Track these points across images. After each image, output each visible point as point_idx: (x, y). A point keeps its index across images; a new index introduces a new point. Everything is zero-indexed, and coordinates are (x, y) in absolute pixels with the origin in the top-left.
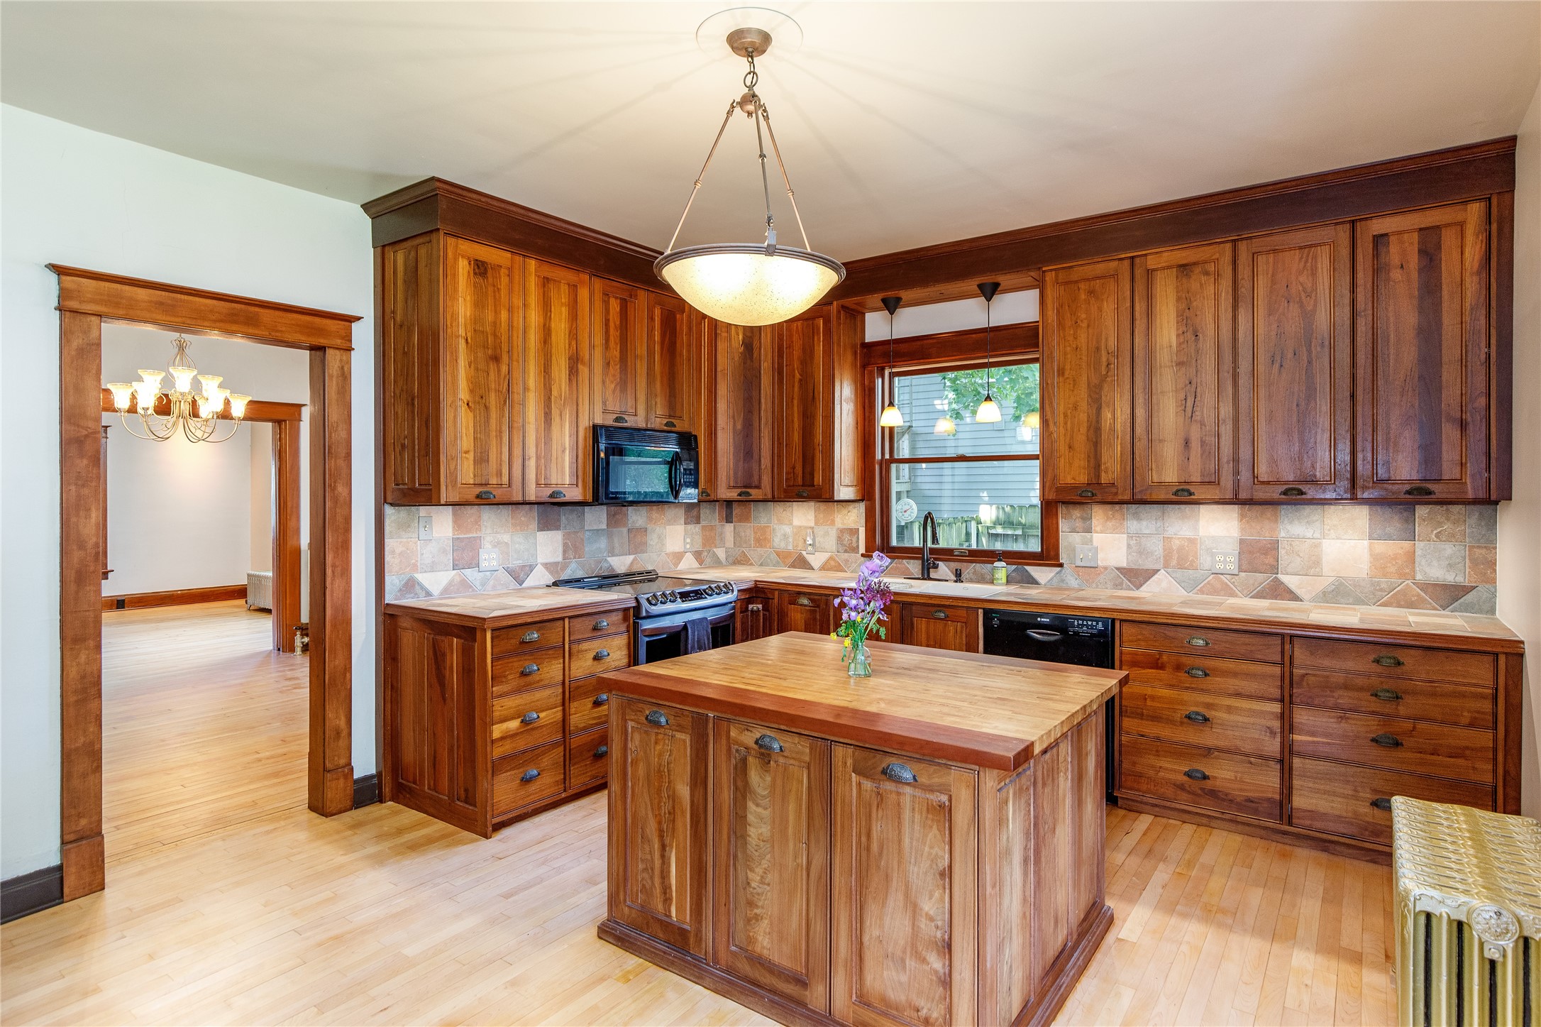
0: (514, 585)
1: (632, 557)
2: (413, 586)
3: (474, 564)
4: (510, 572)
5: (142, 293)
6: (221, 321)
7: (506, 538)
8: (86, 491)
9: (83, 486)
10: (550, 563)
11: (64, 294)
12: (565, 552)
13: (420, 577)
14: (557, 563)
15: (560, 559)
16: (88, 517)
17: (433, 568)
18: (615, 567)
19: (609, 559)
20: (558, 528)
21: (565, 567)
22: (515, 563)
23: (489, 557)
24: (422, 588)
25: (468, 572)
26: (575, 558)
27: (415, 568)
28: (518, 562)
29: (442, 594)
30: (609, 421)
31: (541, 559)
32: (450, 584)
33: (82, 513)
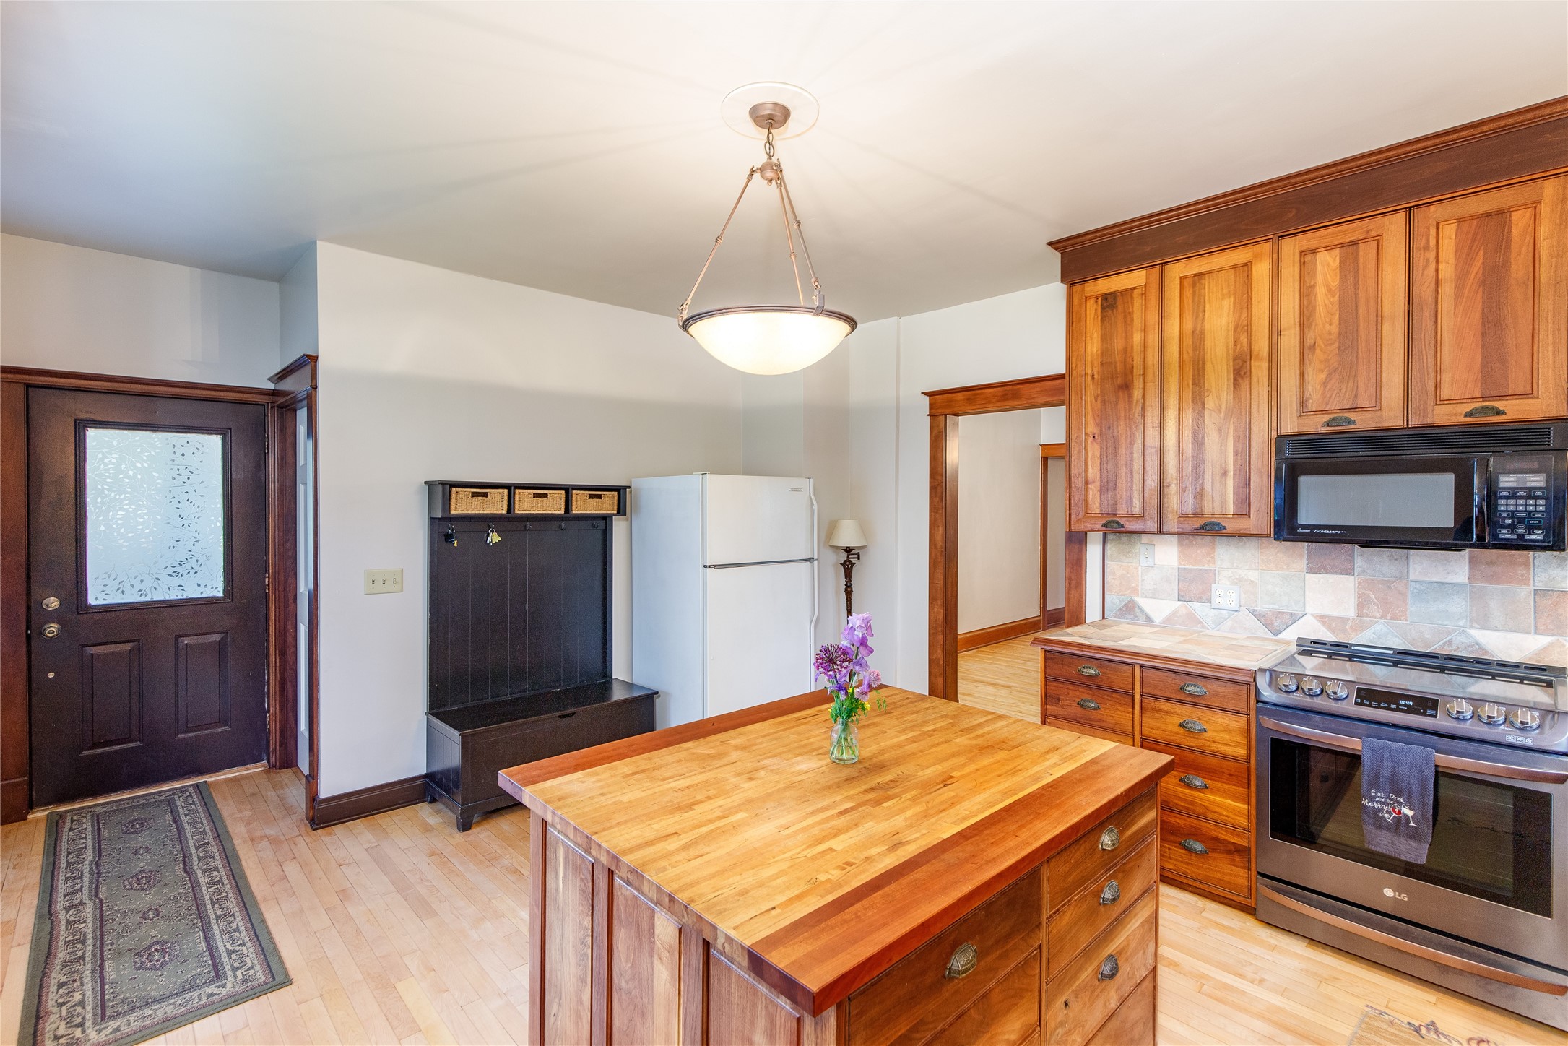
0: (1263, 632)
1: (1544, 640)
2: (1134, 608)
3: (1204, 598)
4: (1260, 617)
5: (960, 396)
6: (998, 401)
7: (1253, 575)
8: (937, 516)
9: (937, 513)
10: (1330, 617)
11: (931, 406)
12: (1360, 607)
13: (1140, 601)
14: (1344, 620)
15: (1351, 612)
16: (938, 530)
17: (1154, 595)
18: (1489, 648)
19: (1472, 632)
20: (1349, 571)
21: (1359, 627)
22: (1266, 606)
23: (1226, 594)
24: (1143, 612)
25: (1196, 606)
26: (1382, 617)
27: (1135, 591)
28: (1271, 606)
29: (1164, 622)
30: (1315, 425)
31: (1309, 609)
32: (1174, 614)
33: (936, 528)
